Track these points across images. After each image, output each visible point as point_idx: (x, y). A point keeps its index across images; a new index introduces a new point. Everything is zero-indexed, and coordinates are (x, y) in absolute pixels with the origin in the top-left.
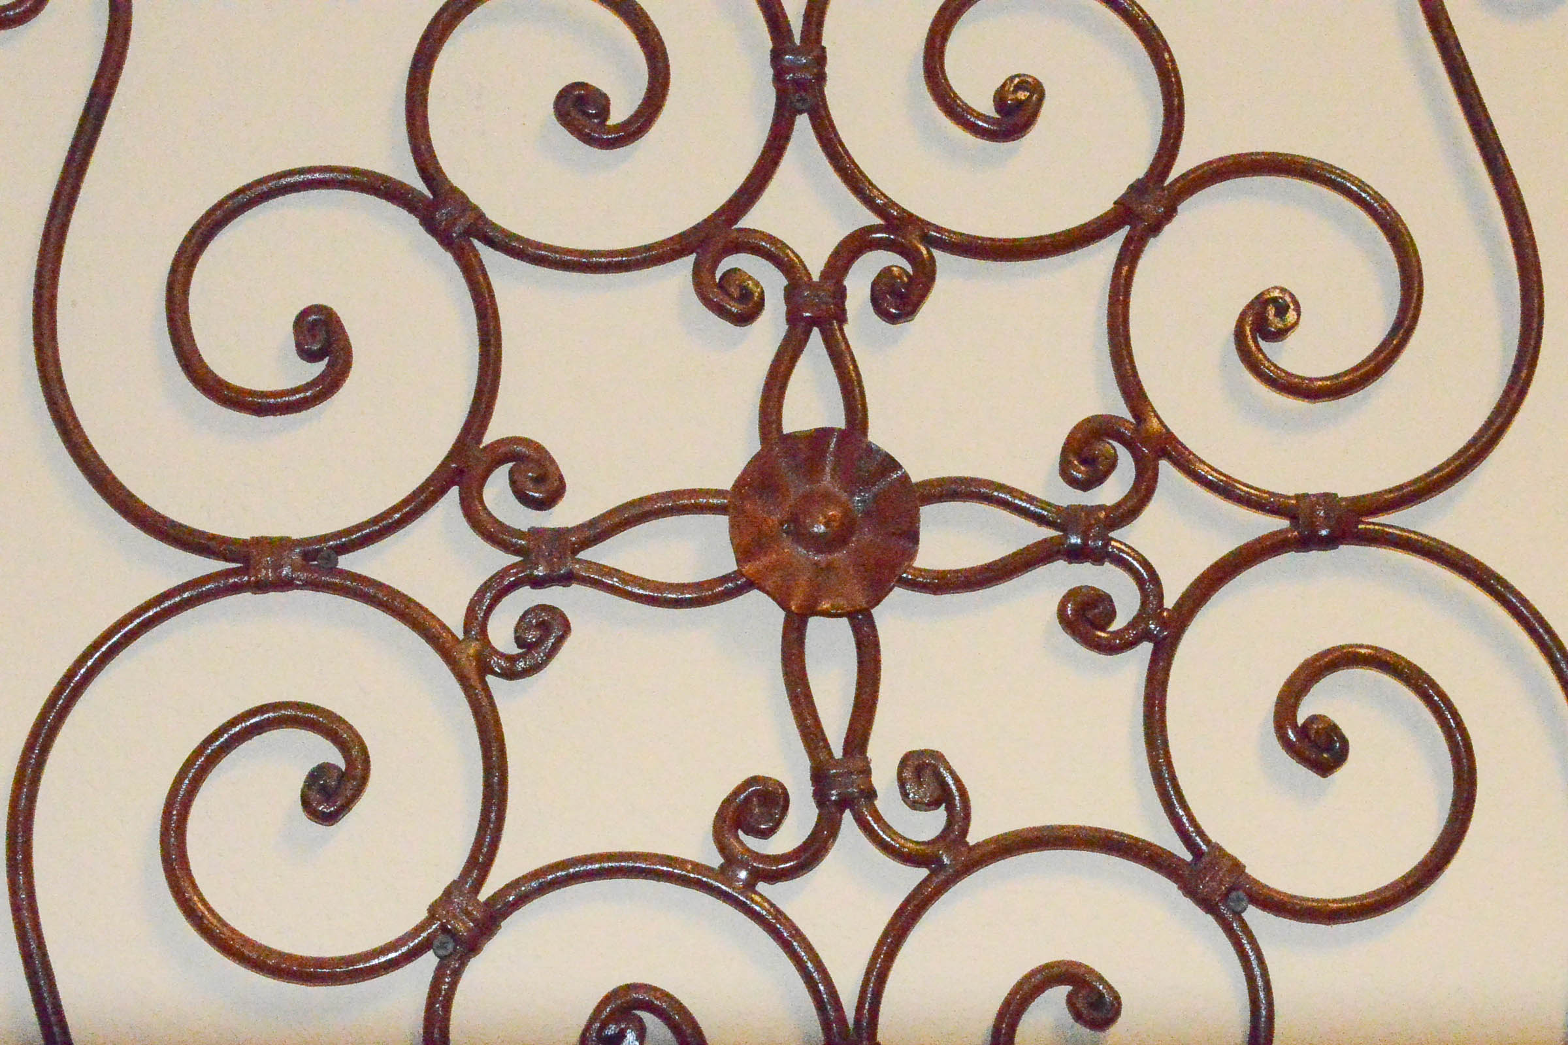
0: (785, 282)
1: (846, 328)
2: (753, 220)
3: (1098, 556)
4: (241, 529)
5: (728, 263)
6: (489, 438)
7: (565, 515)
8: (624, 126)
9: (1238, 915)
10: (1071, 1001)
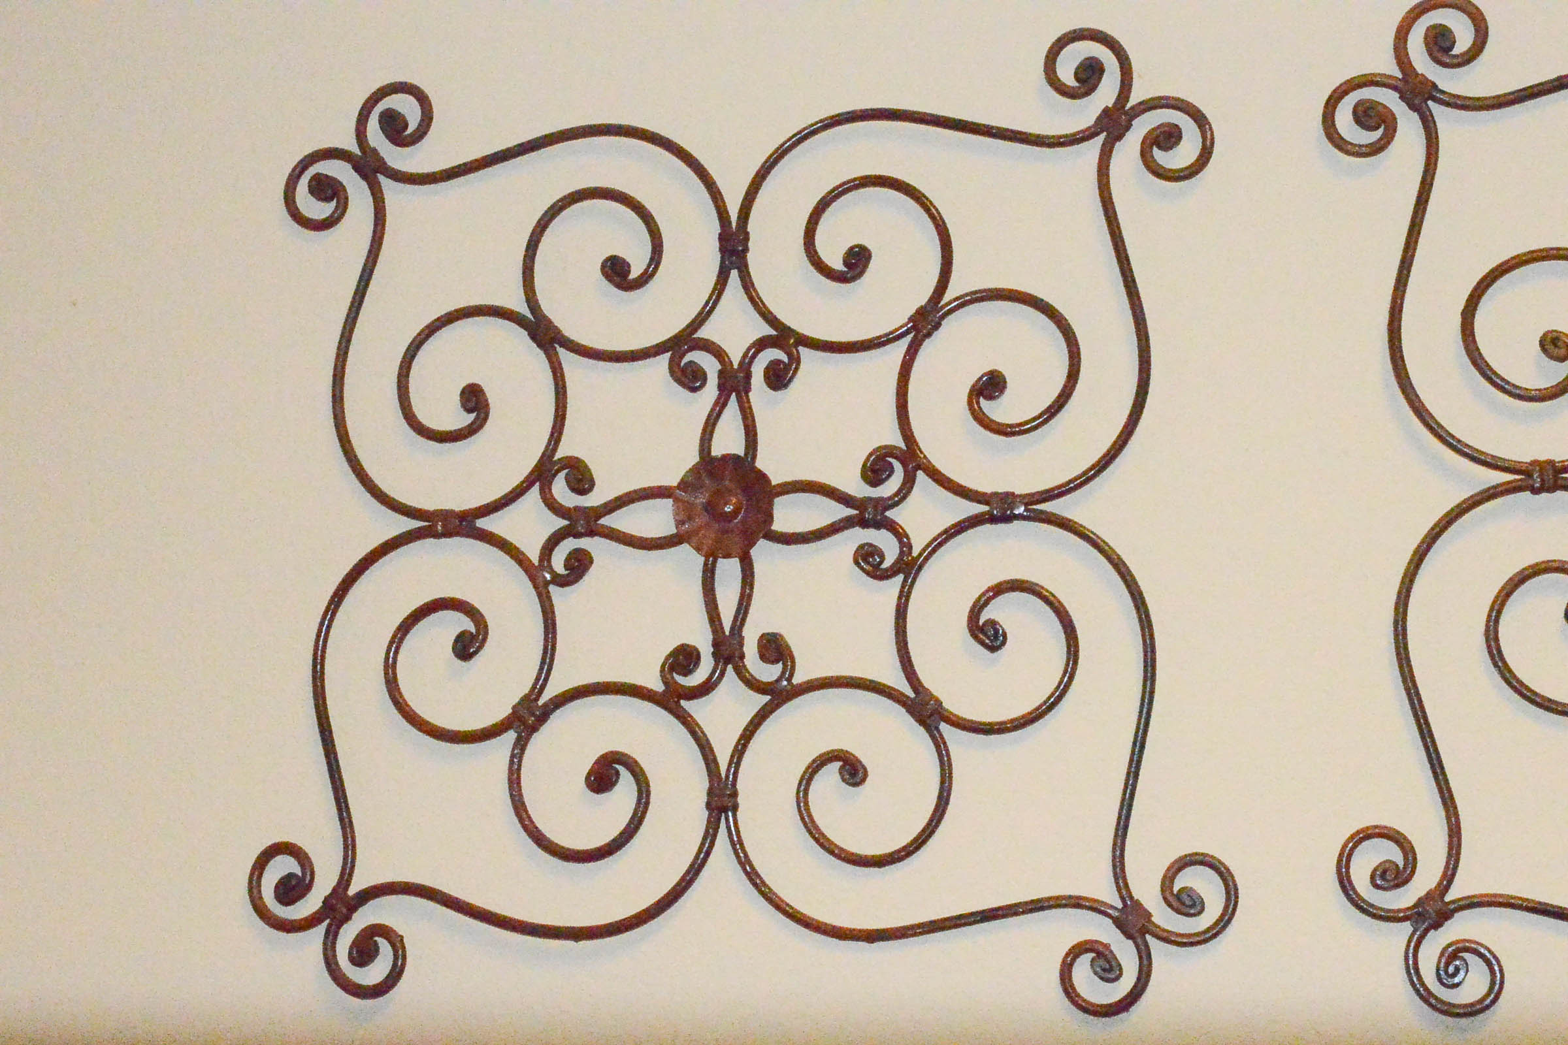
0: (720, 367)
1: (750, 394)
2: (703, 333)
3: (878, 525)
4: (430, 505)
5: (689, 357)
6: (559, 455)
7: (593, 500)
8: (635, 280)
9: (937, 729)
10: (841, 769)
